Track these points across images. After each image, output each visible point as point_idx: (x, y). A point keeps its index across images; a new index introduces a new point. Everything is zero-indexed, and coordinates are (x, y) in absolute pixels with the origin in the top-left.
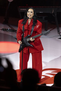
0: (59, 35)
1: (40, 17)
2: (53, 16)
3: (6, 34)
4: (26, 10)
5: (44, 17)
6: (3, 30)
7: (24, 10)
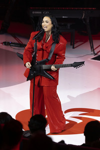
0: (93, 52)
1: (63, 24)
2: (84, 22)
3: (10, 50)
4: (40, 13)
5: (69, 25)
6: (5, 45)
7: (37, 13)
